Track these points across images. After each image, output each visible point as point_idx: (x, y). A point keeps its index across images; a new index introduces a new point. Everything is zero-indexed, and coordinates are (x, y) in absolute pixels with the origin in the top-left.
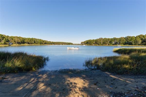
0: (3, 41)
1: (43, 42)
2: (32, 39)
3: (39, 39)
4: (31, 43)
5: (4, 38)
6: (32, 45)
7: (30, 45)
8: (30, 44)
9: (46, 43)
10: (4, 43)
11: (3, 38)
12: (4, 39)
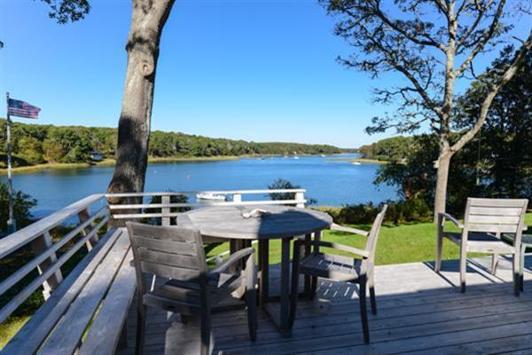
0: (74, 150)
1: (209, 146)
2: (170, 136)
3: (194, 136)
4: (166, 152)
5: (75, 140)
6: (168, 159)
7: (163, 159)
8: (160, 156)
9: (218, 152)
10: (77, 156)
11: (73, 139)
12: (78, 142)
